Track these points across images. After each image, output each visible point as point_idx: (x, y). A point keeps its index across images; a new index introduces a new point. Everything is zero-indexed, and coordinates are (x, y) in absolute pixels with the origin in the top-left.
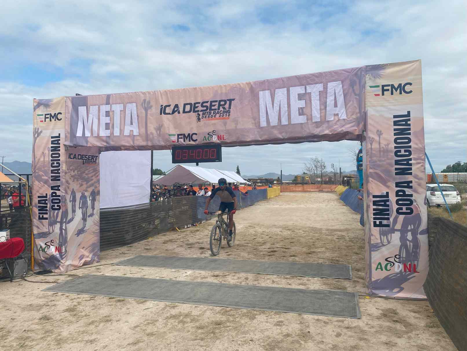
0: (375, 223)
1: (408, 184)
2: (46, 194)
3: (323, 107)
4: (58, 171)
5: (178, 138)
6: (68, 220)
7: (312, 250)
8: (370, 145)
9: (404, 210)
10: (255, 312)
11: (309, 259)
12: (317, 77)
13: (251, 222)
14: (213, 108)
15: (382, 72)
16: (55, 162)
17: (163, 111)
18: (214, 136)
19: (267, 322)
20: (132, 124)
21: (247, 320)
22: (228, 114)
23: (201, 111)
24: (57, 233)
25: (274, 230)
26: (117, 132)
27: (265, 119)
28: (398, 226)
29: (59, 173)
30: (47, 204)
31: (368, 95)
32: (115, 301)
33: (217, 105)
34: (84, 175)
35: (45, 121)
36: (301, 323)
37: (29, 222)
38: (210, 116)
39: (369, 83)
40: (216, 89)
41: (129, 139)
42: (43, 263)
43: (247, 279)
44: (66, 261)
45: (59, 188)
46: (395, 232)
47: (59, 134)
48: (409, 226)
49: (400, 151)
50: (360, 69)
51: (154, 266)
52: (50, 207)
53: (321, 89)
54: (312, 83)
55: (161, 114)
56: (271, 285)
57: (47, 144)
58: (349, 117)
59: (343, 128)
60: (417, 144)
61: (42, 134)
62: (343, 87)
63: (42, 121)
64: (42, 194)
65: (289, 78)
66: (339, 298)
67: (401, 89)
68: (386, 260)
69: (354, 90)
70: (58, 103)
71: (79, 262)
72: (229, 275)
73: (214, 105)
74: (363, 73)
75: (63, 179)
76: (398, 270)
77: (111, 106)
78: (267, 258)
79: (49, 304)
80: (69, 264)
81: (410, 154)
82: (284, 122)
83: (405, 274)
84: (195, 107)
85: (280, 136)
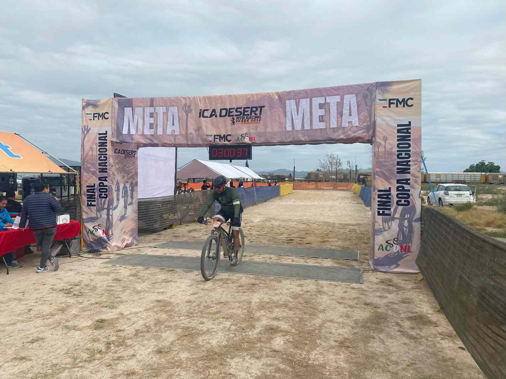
0: (379, 212)
1: (407, 181)
2: (94, 184)
3: (339, 116)
4: (105, 164)
5: (215, 138)
6: (114, 207)
7: (325, 239)
8: (377, 148)
9: (403, 202)
10: (281, 279)
11: (322, 246)
12: (335, 90)
13: (266, 216)
14: (246, 113)
15: (389, 88)
16: (103, 156)
17: (202, 114)
18: (246, 138)
19: (291, 284)
20: (173, 124)
21: (275, 283)
22: (258, 119)
23: (236, 115)
24: (104, 218)
25: (290, 223)
26: (160, 132)
27: (291, 124)
28: (397, 215)
29: (106, 166)
30: (95, 193)
31: (377, 107)
32: (167, 271)
33: (250, 111)
34: (126, 168)
35: (94, 119)
36: (317, 285)
37: (79, 208)
38: (244, 121)
39: (379, 97)
40: (248, 97)
41: (172, 138)
42: (92, 244)
43: (271, 258)
44: (112, 242)
45: (107, 179)
46: (395, 220)
47: (106, 131)
48: (406, 215)
49: (401, 154)
50: (372, 84)
51: (188, 249)
52: (98, 195)
53: (339, 100)
54: (331, 95)
55: (200, 117)
56: (291, 263)
57: (95, 140)
58: (361, 124)
59: (355, 134)
60: (415, 149)
61: (90, 131)
62: (357, 99)
63: (90, 120)
64: (90, 184)
65: (312, 90)
66: (347, 272)
67: (404, 102)
68: (387, 242)
69: (365, 102)
70: (105, 104)
71: (122, 244)
72: (254, 256)
73: (247, 111)
74: (374, 88)
75: (110, 171)
76: (396, 250)
77: (155, 108)
78: (286, 245)
79: (113, 271)
80: (115, 245)
81: (409, 157)
82: (307, 127)
83: (401, 254)
84: (230, 112)
85: (303, 139)
